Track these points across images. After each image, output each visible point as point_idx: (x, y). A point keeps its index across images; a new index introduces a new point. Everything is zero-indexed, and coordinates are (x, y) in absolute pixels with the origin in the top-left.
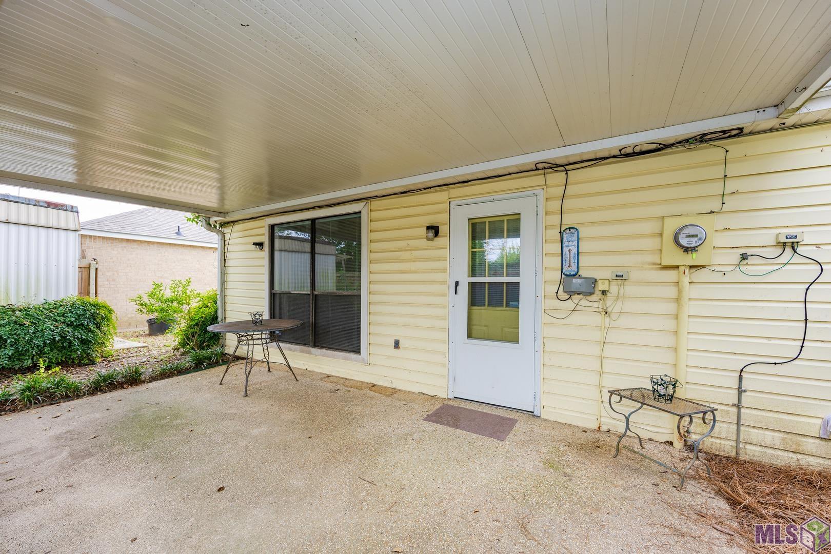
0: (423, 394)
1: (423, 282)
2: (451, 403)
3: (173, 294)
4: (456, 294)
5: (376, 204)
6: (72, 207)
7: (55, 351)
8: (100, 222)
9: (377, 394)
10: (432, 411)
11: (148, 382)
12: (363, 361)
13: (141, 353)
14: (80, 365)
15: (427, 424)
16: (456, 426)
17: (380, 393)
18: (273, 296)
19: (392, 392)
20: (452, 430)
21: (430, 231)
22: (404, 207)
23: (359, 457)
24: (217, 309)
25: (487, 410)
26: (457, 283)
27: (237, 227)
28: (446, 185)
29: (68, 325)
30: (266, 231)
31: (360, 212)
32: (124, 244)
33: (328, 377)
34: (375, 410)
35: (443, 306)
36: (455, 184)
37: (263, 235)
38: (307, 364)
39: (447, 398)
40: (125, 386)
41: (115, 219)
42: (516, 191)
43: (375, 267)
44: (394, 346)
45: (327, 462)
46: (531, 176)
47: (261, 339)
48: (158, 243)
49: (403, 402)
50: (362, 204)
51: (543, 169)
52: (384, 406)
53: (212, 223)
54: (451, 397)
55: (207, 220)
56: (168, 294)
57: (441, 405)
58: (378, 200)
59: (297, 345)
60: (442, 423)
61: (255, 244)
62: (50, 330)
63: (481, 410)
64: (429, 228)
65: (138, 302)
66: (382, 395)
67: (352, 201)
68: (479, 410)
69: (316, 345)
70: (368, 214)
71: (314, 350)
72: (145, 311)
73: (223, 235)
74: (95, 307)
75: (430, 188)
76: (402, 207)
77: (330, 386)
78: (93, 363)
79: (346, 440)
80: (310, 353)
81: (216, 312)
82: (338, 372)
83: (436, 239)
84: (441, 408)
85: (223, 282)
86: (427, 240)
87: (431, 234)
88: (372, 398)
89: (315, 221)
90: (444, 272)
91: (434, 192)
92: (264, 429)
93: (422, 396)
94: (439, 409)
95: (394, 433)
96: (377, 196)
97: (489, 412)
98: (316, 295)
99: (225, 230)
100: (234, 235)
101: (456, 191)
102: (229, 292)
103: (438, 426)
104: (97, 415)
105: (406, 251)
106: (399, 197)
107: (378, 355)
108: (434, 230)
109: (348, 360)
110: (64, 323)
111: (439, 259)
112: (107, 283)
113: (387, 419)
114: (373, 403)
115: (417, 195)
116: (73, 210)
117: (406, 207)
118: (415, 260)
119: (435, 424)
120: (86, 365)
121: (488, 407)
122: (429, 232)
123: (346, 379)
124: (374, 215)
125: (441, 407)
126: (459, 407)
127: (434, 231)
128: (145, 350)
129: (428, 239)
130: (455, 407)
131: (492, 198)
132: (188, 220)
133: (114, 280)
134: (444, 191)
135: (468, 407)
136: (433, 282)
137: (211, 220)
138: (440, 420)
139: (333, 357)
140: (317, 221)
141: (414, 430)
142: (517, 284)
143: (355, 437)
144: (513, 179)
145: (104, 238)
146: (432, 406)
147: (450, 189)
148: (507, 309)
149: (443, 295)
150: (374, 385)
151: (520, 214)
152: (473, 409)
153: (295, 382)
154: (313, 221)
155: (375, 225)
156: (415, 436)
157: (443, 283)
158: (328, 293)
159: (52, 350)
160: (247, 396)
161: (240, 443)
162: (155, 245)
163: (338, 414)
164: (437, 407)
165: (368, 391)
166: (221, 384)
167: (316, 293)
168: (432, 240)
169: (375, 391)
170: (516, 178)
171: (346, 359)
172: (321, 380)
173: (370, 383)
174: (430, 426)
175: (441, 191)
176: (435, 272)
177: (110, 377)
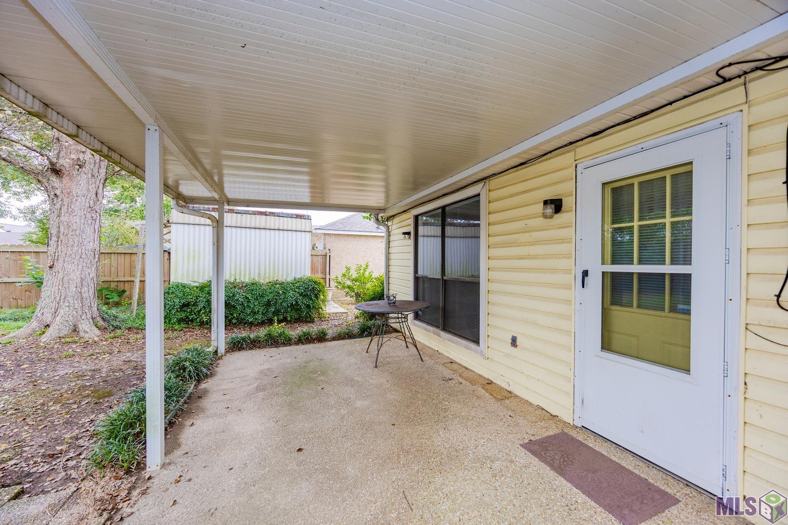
0: (543, 409)
1: (543, 270)
2: (573, 433)
3: (357, 275)
4: (583, 287)
5: (494, 182)
6: (308, 216)
7: (293, 311)
8: (334, 224)
9: (487, 394)
10: (540, 437)
11: (329, 341)
12: (482, 354)
13: (342, 317)
14: (306, 322)
15: (523, 452)
16: (561, 471)
17: (491, 395)
18: (417, 279)
19: (505, 396)
20: (552, 474)
21: (549, 207)
22: (522, 181)
23: (420, 466)
24: (384, 288)
25: (628, 463)
26: (585, 273)
27: (396, 220)
28: (571, 143)
29: (301, 295)
30: (411, 221)
31: (479, 195)
32: (346, 238)
33: (451, 363)
34: (473, 414)
35: (568, 302)
36: (582, 140)
37: (410, 225)
38: (438, 346)
39: (572, 424)
40: (315, 341)
41: (342, 221)
42: (684, 127)
43: (494, 252)
44: (512, 343)
45: (389, 458)
46: (714, 95)
47: (398, 318)
48: (365, 236)
49: (510, 413)
50: (481, 185)
51: (739, 76)
52: (486, 411)
53: (380, 218)
54: (579, 423)
55: (377, 216)
56: (354, 275)
57: (557, 431)
58: (495, 179)
59: (431, 326)
60: (542, 459)
61: (404, 233)
62: (291, 297)
63: (617, 461)
64: (546, 203)
65: (335, 280)
66: (492, 397)
67: (472, 184)
68: (613, 458)
69: (445, 329)
70: (486, 195)
71: (442, 333)
72: (339, 287)
73: (388, 227)
74: (315, 283)
75: (551, 152)
76: (519, 182)
77: (447, 373)
78: (312, 321)
79: (422, 440)
80: (439, 335)
81: (383, 290)
82: (461, 359)
83: (556, 216)
84: (555, 437)
85: (388, 266)
86: (544, 218)
87: (550, 210)
88: (478, 397)
89: (445, 208)
90: (569, 258)
91: (556, 156)
92: (366, 403)
93: (538, 412)
94: (550, 437)
95: (475, 450)
96: (494, 174)
97: (631, 468)
98: (445, 280)
99: (390, 223)
100: (394, 227)
101: (583, 150)
102: (391, 275)
103: (535, 461)
104: (289, 361)
105: (524, 232)
106: (517, 171)
107: (496, 350)
108: (556, 205)
109: (468, 349)
110: (298, 293)
111: (562, 241)
112: (336, 265)
113: (479, 429)
114: (476, 404)
115: (535, 164)
116: (308, 218)
117: (525, 181)
118: (534, 243)
119: (533, 457)
120: (309, 322)
121: (631, 459)
122: (546, 207)
123: (467, 369)
124: (494, 195)
125: (555, 435)
126: (582, 444)
127: (553, 206)
128: (345, 315)
129: (545, 216)
130: (578, 441)
131: (640, 147)
132: (364, 217)
133: (340, 264)
134: (569, 152)
135: (597, 449)
136: (554, 270)
137: (379, 216)
138: (543, 453)
139: (457, 343)
140: (447, 208)
141: (500, 456)
142: (688, 277)
143: (432, 440)
144: (678, 109)
145: (335, 234)
146: (544, 430)
147: (577, 147)
148: (672, 314)
149: (568, 287)
150: (490, 383)
151: (691, 163)
152: (605, 454)
153: (420, 361)
154: (443, 208)
155: (494, 206)
156: (497, 465)
157: (567, 271)
158: (453, 278)
159: (292, 310)
160: (376, 367)
161: (342, 411)
162: (364, 237)
163: (434, 406)
164: (551, 433)
165: (480, 389)
166: (367, 352)
167: (445, 278)
168: (551, 217)
169: (487, 390)
170: (683, 107)
171: (467, 348)
172: (444, 365)
173: (488, 379)
174: (525, 457)
175: (564, 153)
176: (557, 258)
177: (309, 334)
